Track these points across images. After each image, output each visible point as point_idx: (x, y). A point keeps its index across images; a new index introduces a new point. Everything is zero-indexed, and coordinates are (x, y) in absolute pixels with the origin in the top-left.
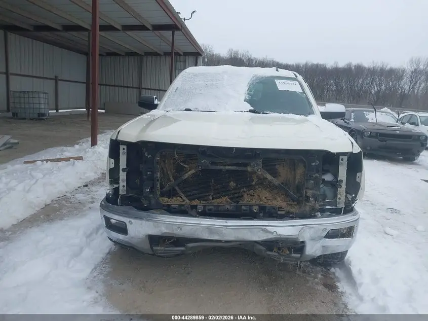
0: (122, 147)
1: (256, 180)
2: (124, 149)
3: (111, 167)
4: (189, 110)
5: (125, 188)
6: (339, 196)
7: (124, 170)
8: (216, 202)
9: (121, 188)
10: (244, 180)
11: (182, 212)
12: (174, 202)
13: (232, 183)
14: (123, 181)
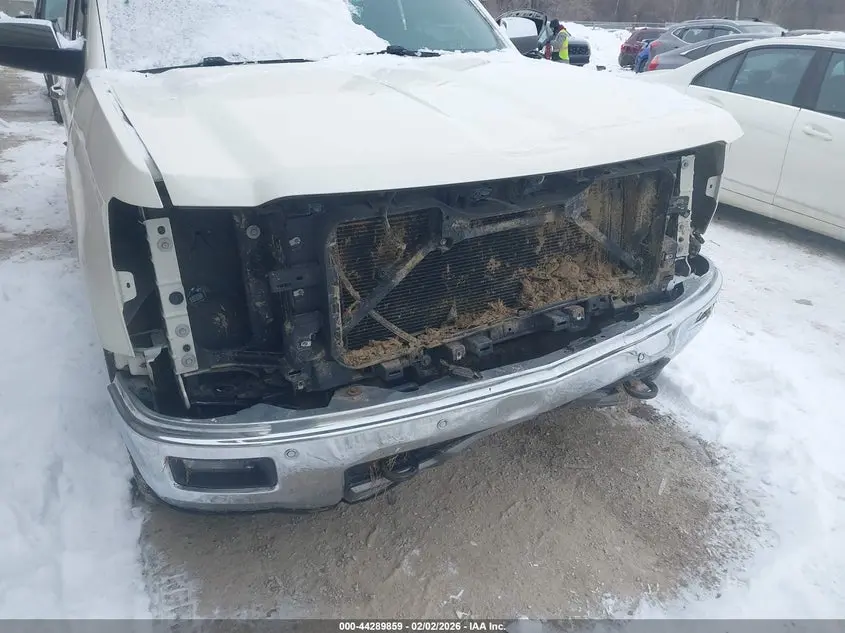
0: (152, 225)
1: (542, 241)
2: (161, 230)
3: (126, 301)
4: (218, 62)
5: (193, 350)
7: (175, 298)
8: (483, 322)
10: (517, 249)
12: (386, 355)
13: (492, 261)
14: (180, 331)
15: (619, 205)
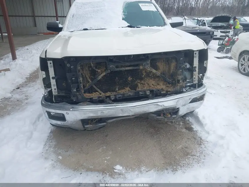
0: (49, 62)
1: (144, 74)
2: (51, 63)
3: (44, 77)
4: (86, 29)
5: (56, 90)
6: (194, 77)
7: (53, 78)
8: (122, 92)
9: (53, 90)
10: (136, 74)
11: (101, 101)
12: (95, 96)
13: (130, 78)
14: (54, 85)
15: (167, 66)
